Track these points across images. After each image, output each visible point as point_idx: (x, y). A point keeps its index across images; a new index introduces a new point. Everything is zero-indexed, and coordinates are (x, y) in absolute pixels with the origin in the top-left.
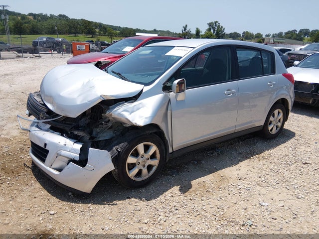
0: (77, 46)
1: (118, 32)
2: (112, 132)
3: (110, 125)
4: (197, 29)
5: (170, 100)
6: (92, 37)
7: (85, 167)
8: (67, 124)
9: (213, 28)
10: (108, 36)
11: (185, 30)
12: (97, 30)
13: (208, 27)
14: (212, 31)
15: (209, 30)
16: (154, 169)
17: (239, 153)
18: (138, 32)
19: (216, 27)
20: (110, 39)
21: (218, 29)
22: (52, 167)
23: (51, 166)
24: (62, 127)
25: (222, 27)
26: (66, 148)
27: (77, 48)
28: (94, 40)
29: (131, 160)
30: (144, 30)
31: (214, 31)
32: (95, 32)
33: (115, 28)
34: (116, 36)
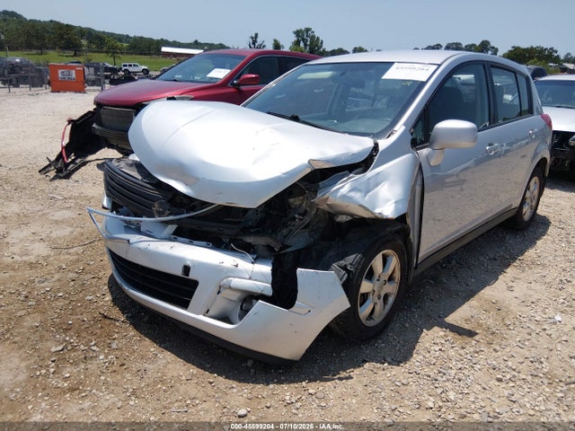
0: (60, 71)
1: (125, 45)
2: (307, 234)
3: (307, 219)
4: (275, 41)
5: (421, 164)
6: (75, 55)
7: (293, 309)
8: (230, 223)
9: (303, 40)
10: (107, 52)
11: (254, 43)
12: (84, 42)
13: (294, 38)
14: (302, 44)
15: (297, 43)
16: (391, 300)
17: (490, 259)
18: (165, 46)
19: (309, 39)
20: (112, 59)
21: (311, 43)
22: (211, 313)
23: (206, 313)
24: (215, 229)
25: (318, 38)
26: (241, 271)
27: (60, 75)
28: (81, 59)
29: (366, 287)
30: (175, 42)
31: (305, 45)
32: (81, 46)
33: (121, 38)
34: (122, 53)
